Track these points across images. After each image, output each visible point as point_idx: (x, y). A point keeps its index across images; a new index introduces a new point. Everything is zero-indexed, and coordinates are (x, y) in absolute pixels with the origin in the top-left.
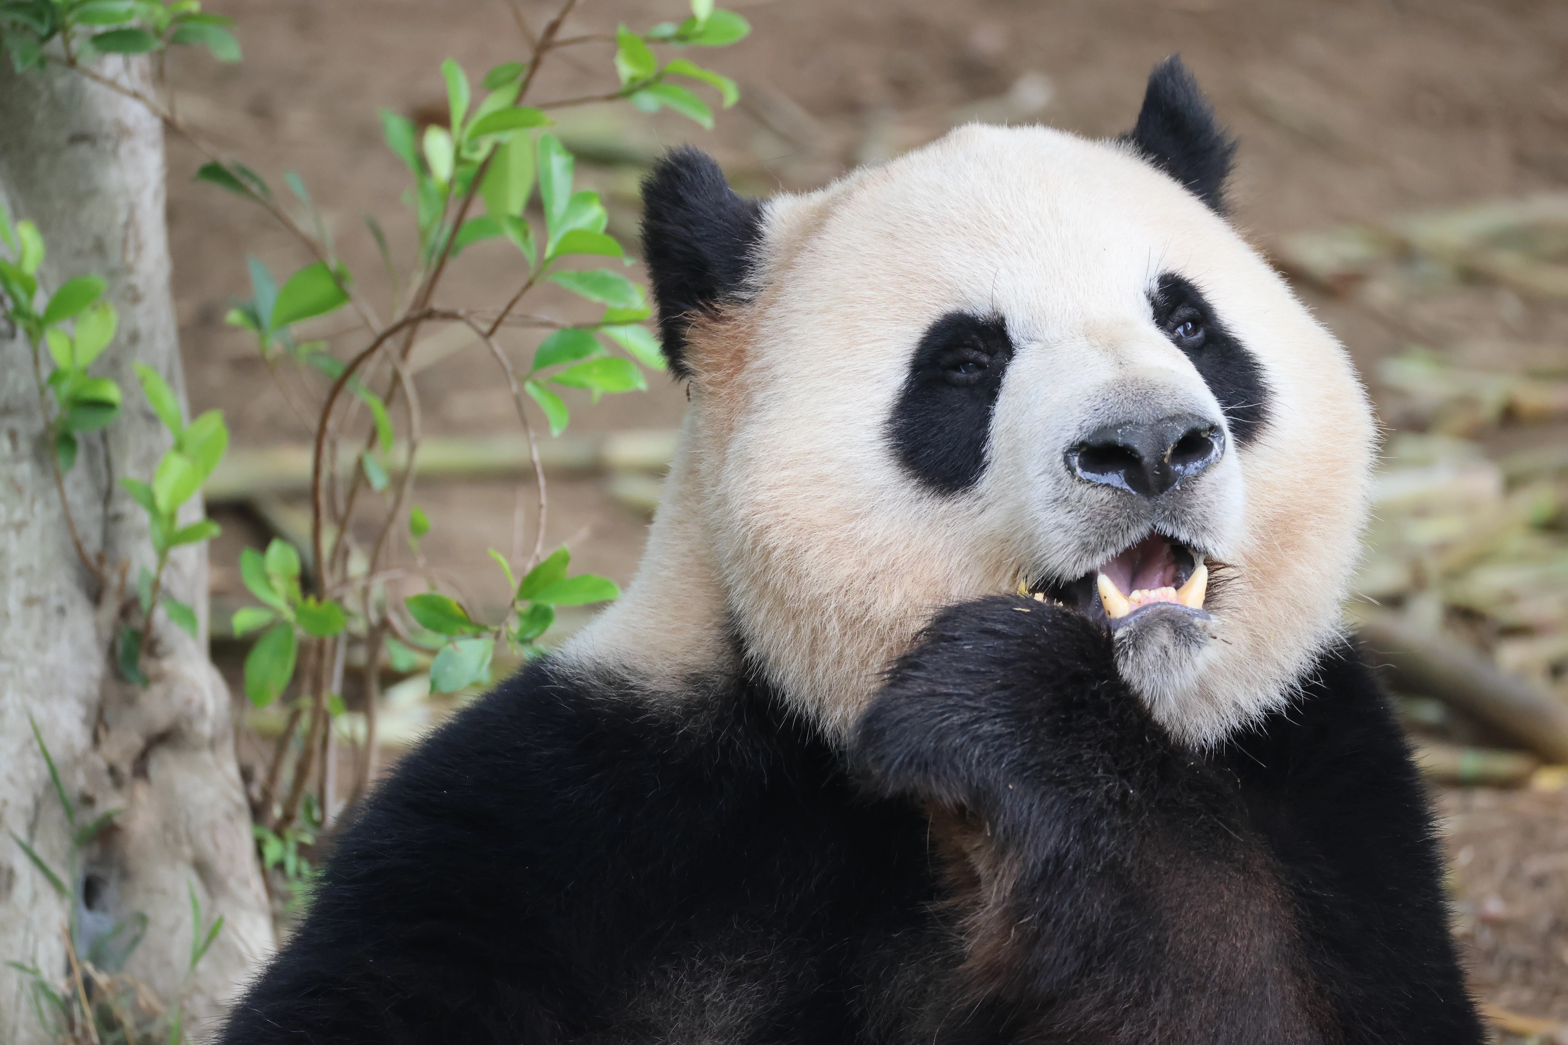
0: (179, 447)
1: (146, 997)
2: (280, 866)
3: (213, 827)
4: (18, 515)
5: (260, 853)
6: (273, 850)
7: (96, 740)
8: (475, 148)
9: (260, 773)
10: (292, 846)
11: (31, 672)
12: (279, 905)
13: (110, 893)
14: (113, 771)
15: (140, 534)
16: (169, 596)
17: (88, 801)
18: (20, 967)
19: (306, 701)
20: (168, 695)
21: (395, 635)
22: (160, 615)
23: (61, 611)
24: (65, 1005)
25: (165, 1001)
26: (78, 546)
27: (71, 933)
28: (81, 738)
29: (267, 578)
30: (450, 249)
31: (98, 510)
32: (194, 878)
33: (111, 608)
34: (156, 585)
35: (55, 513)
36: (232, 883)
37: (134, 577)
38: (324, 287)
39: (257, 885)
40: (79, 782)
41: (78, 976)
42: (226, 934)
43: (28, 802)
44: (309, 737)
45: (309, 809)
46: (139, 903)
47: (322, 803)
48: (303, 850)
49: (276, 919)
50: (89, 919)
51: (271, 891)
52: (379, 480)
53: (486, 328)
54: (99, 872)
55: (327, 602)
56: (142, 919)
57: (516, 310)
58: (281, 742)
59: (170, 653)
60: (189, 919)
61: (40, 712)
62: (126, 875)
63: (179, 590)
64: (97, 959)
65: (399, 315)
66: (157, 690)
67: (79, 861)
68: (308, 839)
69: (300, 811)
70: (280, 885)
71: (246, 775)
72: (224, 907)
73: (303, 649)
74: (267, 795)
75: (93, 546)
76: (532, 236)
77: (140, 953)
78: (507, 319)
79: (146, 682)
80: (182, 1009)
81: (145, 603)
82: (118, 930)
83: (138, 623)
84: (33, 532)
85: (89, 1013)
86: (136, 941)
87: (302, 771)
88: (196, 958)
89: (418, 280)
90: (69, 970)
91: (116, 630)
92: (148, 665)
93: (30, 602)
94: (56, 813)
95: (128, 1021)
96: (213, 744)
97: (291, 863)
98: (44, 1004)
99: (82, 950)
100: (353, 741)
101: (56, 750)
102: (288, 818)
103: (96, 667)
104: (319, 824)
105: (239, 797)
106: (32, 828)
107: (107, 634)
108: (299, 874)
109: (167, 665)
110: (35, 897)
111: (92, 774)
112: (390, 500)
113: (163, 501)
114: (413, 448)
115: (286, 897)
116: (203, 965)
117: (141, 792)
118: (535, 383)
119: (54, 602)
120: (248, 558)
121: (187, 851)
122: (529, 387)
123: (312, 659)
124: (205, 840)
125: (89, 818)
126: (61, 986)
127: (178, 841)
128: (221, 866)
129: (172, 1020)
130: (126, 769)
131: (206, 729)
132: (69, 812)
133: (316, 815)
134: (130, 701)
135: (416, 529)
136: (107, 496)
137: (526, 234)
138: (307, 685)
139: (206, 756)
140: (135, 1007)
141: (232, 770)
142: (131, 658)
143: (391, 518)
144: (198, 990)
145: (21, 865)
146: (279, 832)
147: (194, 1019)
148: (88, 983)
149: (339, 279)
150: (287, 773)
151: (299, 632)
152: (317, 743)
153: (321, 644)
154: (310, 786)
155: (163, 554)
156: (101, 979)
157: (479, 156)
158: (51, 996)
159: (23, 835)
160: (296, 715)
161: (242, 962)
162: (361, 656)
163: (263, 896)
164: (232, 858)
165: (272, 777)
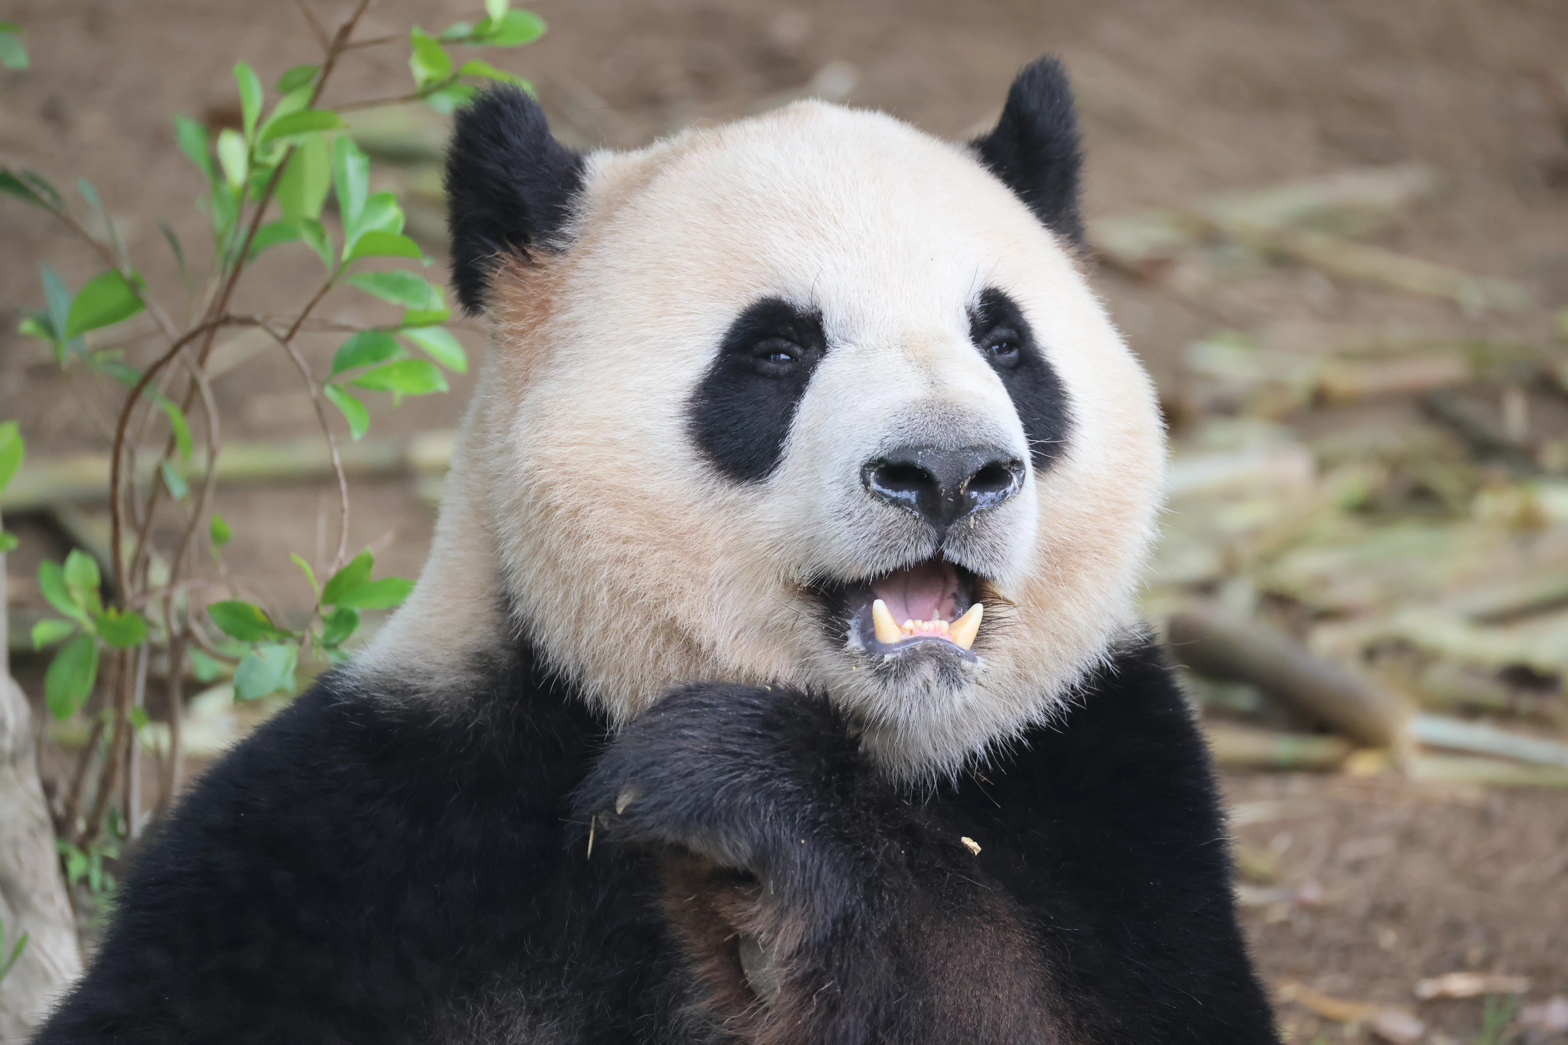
2: (85, 880)
3: (15, 843)
5: (64, 869)
6: (77, 865)
8: (269, 151)
9: (63, 787)
10: (96, 861)
12: (83, 920)
19: (108, 714)
21: (198, 645)
29: (66, 590)
30: (246, 254)
36: (36, 899)
38: (119, 295)
39: (61, 900)
42: (31, 951)
44: (112, 750)
45: (113, 822)
47: (127, 817)
48: (107, 864)
49: (82, 935)
51: (75, 906)
52: (178, 488)
53: (283, 333)
55: (128, 612)
57: (313, 314)
58: (84, 754)
65: (195, 323)
68: (113, 852)
69: (104, 825)
70: (85, 900)
71: (49, 789)
72: (28, 923)
73: (104, 661)
74: (70, 809)
76: (328, 239)
78: (305, 323)
87: (105, 784)
89: (214, 286)
96: (14, 759)
97: (96, 877)
100: (157, 753)
102: (92, 831)
104: (124, 838)
105: (41, 811)
108: (104, 888)
112: (190, 509)
114: (212, 455)
115: (90, 911)
116: (7, 984)
118: (335, 387)
120: (46, 570)
122: (329, 391)
123: (113, 670)
124: (7, 855)
128: (25, 882)
131: (6, 743)
133: (121, 827)
135: (217, 538)
137: (322, 237)
138: (109, 697)
139: (8, 772)
141: (34, 785)
143: (192, 526)
144: (3, 1008)
146: (83, 846)
149: (134, 287)
150: (91, 787)
151: (101, 644)
152: (120, 757)
153: (123, 655)
154: (115, 798)
157: (274, 159)
160: (98, 728)
161: (47, 978)
162: (163, 665)
163: (68, 912)
164: (35, 875)
165: (76, 789)
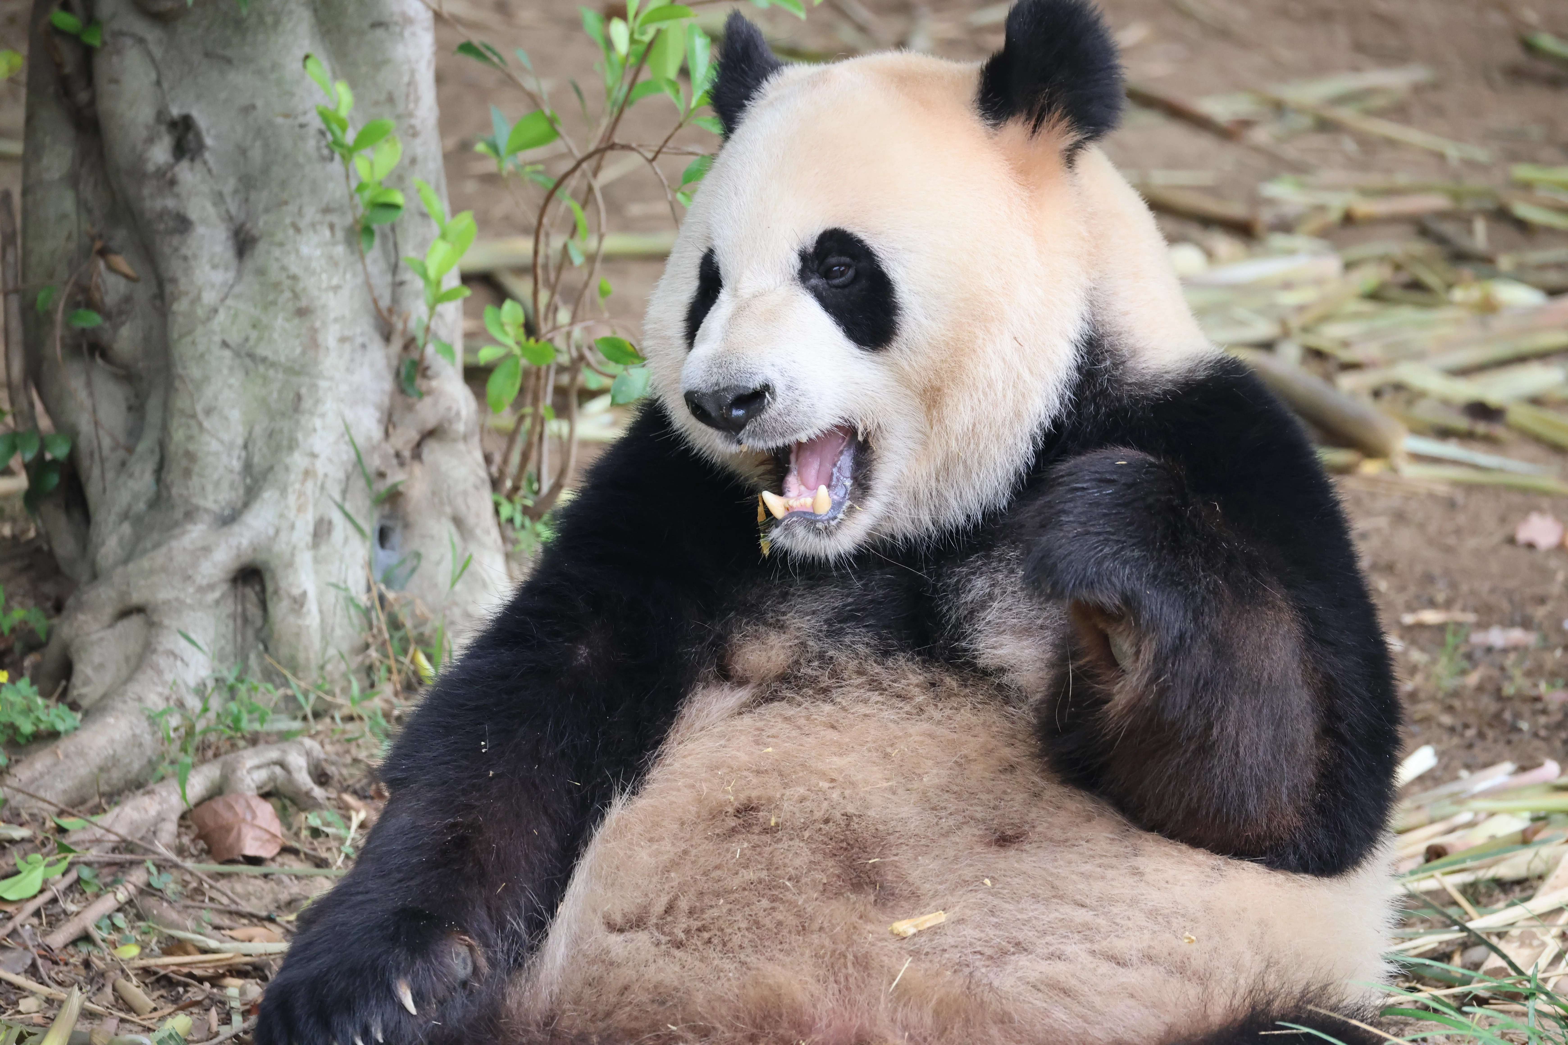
0: (443, 236)
1: (420, 608)
2: (511, 520)
3: (465, 493)
4: (335, 281)
5: (497, 512)
6: (506, 510)
7: (387, 434)
8: (644, 33)
9: (498, 458)
10: (519, 508)
11: (344, 388)
12: (509, 547)
13: (396, 538)
14: (398, 455)
15: (417, 295)
16: (436, 337)
17: (382, 475)
18: (336, 586)
19: (528, 410)
20: (435, 404)
21: (588, 365)
22: (430, 350)
23: (364, 346)
24: (367, 612)
25: (433, 611)
26: (375, 302)
27: (370, 565)
28: (377, 433)
29: (502, 325)
30: (627, 101)
31: (389, 278)
32: (453, 529)
33: (397, 344)
34: (427, 329)
35: (360, 280)
36: (478, 532)
37: (412, 324)
38: (542, 127)
39: (495, 533)
40: (375, 462)
41: (375, 593)
42: (474, 566)
43: (341, 475)
44: (530, 433)
45: (530, 483)
46: (415, 544)
47: (539, 480)
48: (526, 510)
49: (508, 557)
50: (382, 554)
51: (504, 538)
52: (578, 259)
53: (650, 156)
54: (389, 523)
55: (542, 341)
56: (418, 556)
57: (670, 144)
58: (511, 436)
59: (436, 376)
60: (449, 556)
61: (350, 415)
62: (407, 526)
63: (443, 333)
64: (388, 582)
65: (592, 147)
66: (428, 401)
67: (376, 515)
68: (529, 503)
69: (524, 484)
70: (510, 533)
71: (488, 459)
72: (473, 548)
73: (526, 374)
74: (501, 472)
75: (385, 302)
76: (681, 95)
77: (416, 577)
78: (664, 150)
79: (421, 395)
80: (445, 616)
81: (420, 342)
82: (402, 562)
83: (415, 355)
84: (345, 292)
85: (383, 618)
86: (413, 570)
87: (525, 457)
88: (453, 584)
89: (605, 122)
90: (369, 589)
91: (401, 360)
92: (422, 384)
93: (343, 340)
94: (361, 483)
95: (409, 624)
96: (465, 438)
97: (518, 519)
98: (352, 611)
99: (378, 576)
100: (560, 437)
101: (360, 441)
102: (516, 489)
103: (388, 384)
104: (537, 493)
105: (483, 474)
106: (344, 492)
107: (395, 362)
108: (523, 526)
109: (434, 383)
110: (346, 540)
111: (384, 457)
112: (585, 273)
113: (432, 273)
114: (601, 237)
115: (515, 542)
116: (458, 587)
117: (417, 469)
118: (683, 193)
119: (359, 340)
120: (489, 311)
121: (448, 510)
122: (679, 196)
123: (532, 381)
124: (460, 501)
125: (382, 487)
126: (363, 599)
127: (442, 503)
128: (471, 520)
129: (438, 624)
130: (407, 454)
131: (461, 427)
132: (369, 483)
133: (535, 486)
134: (410, 408)
135: (604, 293)
136: (395, 269)
137: (678, 92)
138: (529, 399)
139: (461, 446)
140: (413, 615)
141: (479, 456)
142: (410, 379)
143: (586, 285)
144: (455, 603)
145: (337, 517)
146: (510, 498)
147: (452, 623)
148: (382, 598)
149: (551, 121)
150: (515, 458)
151: (524, 362)
152: (535, 439)
153: (539, 370)
154: (531, 467)
155: (432, 308)
156: (391, 595)
157: (647, 38)
158: (357, 606)
159: (338, 497)
160: (521, 419)
161: (484, 585)
162: (565, 379)
163: (499, 541)
164: (478, 515)
165: (505, 460)
